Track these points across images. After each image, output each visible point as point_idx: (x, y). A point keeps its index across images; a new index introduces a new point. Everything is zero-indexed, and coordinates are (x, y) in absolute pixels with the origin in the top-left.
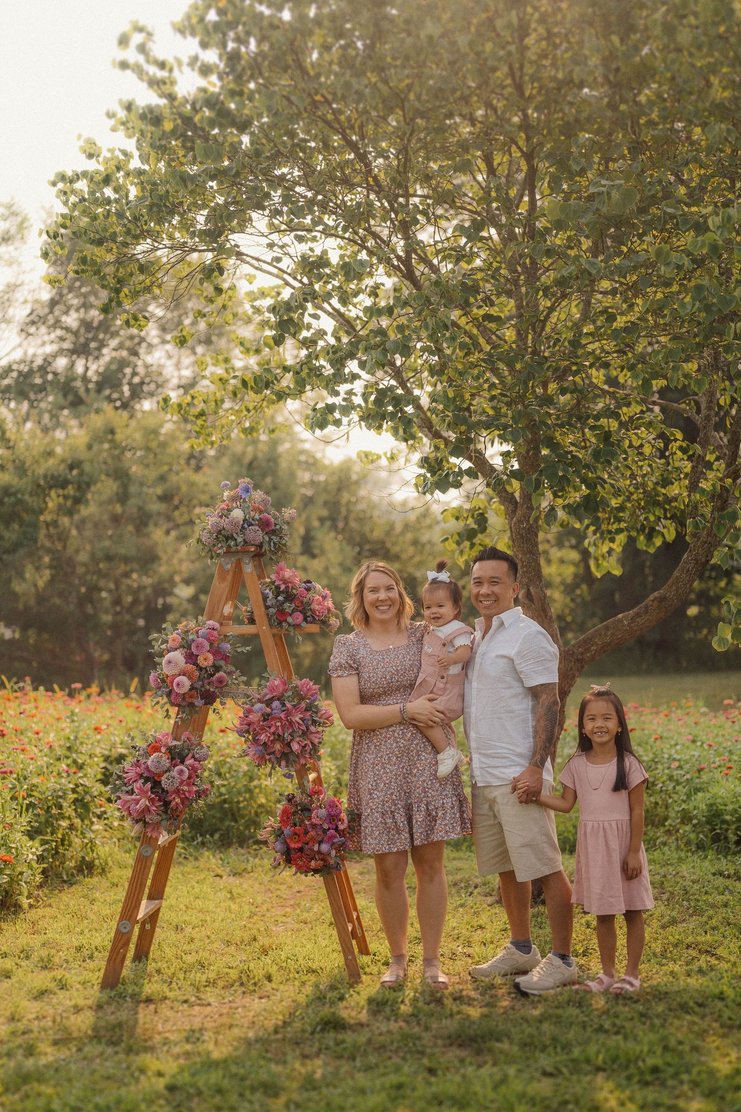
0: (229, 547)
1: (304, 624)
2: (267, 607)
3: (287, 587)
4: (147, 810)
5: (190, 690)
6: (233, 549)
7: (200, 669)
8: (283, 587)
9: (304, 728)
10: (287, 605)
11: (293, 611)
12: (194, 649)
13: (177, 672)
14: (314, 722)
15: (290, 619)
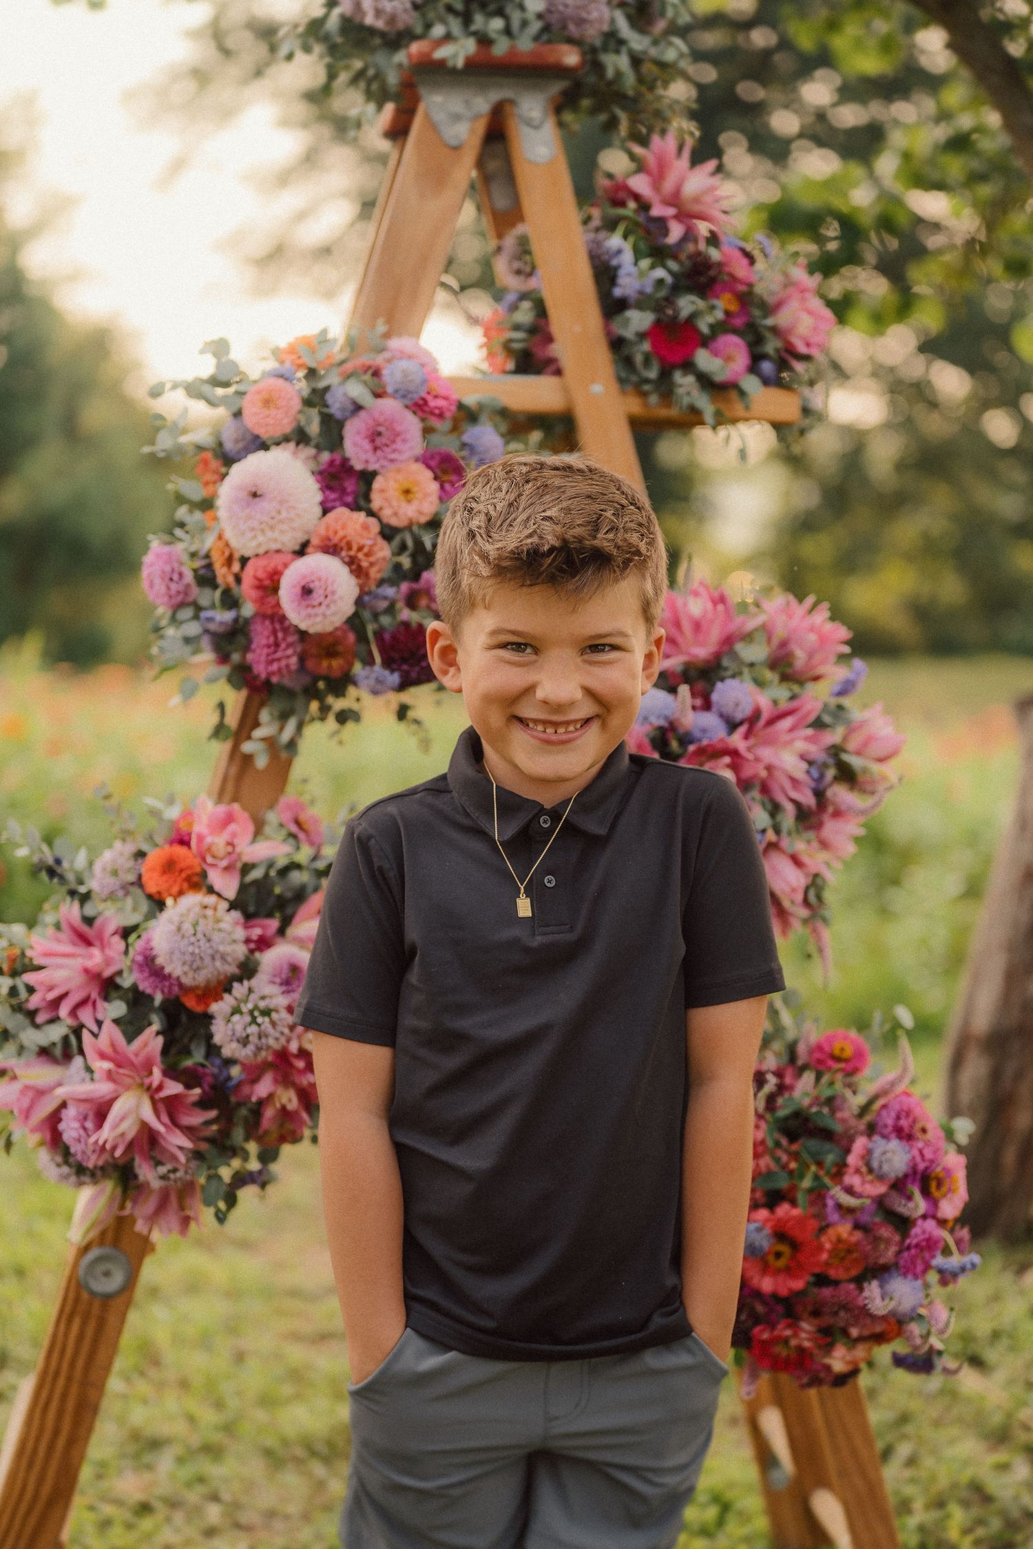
0: (484, 41)
1: (751, 384)
2: (613, 307)
3: (689, 235)
4: (148, 1141)
5: (355, 622)
6: (501, 48)
7: (388, 533)
8: (676, 232)
9: (808, 800)
10: (687, 304)
11: (719, 329)
12: (356, 449)
13: (291, 540)
14: (847, 775)
15: (703, 359)
